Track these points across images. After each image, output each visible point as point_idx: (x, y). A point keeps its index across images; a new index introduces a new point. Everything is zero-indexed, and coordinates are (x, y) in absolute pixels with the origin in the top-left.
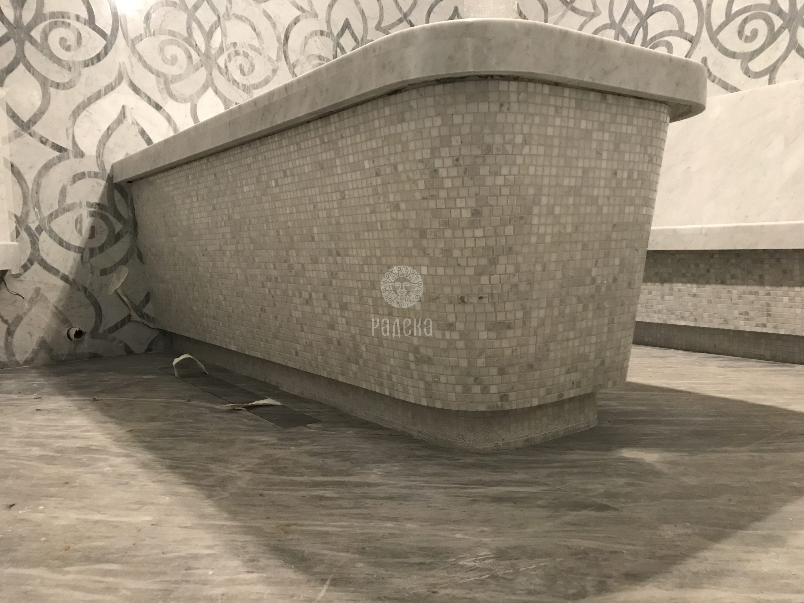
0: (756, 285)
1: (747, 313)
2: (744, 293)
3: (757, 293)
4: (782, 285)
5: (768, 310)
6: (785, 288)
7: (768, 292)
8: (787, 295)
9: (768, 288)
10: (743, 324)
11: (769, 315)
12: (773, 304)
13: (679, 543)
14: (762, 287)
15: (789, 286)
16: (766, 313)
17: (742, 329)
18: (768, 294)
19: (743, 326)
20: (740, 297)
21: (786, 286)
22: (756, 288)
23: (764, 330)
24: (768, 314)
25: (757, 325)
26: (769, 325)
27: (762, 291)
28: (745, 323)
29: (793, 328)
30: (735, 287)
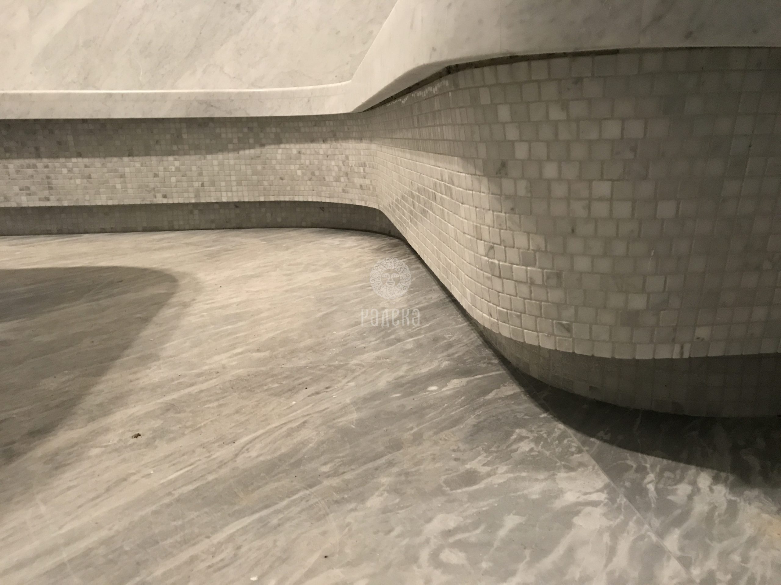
0: (33, 158)
1: (28, 188)
2: (22, 166)
3: (35, 166)
4: (58, 157)
5: (49, 183)
6: (62, 160)
7: (46, 164)
8: (65, 167)
9: (45, 160)
10: (25, 200)
11: (51, 188)
12: (52, 176)
13: (67, 389)
14: (39, 160)
15: (66, 157)
16: (47, 186)
17: (24, 205)
18: (47, 167)
19: (25, 201)
20: (18, 172)
21: (62, 157)
22: (33, 161)
23: (48, 204)
24: (49, 187)
25: (40, 200)
26: (52, 198)
27: (40, 164)
28: (27, 198)
29: (75, 199)
30: (10, 161)
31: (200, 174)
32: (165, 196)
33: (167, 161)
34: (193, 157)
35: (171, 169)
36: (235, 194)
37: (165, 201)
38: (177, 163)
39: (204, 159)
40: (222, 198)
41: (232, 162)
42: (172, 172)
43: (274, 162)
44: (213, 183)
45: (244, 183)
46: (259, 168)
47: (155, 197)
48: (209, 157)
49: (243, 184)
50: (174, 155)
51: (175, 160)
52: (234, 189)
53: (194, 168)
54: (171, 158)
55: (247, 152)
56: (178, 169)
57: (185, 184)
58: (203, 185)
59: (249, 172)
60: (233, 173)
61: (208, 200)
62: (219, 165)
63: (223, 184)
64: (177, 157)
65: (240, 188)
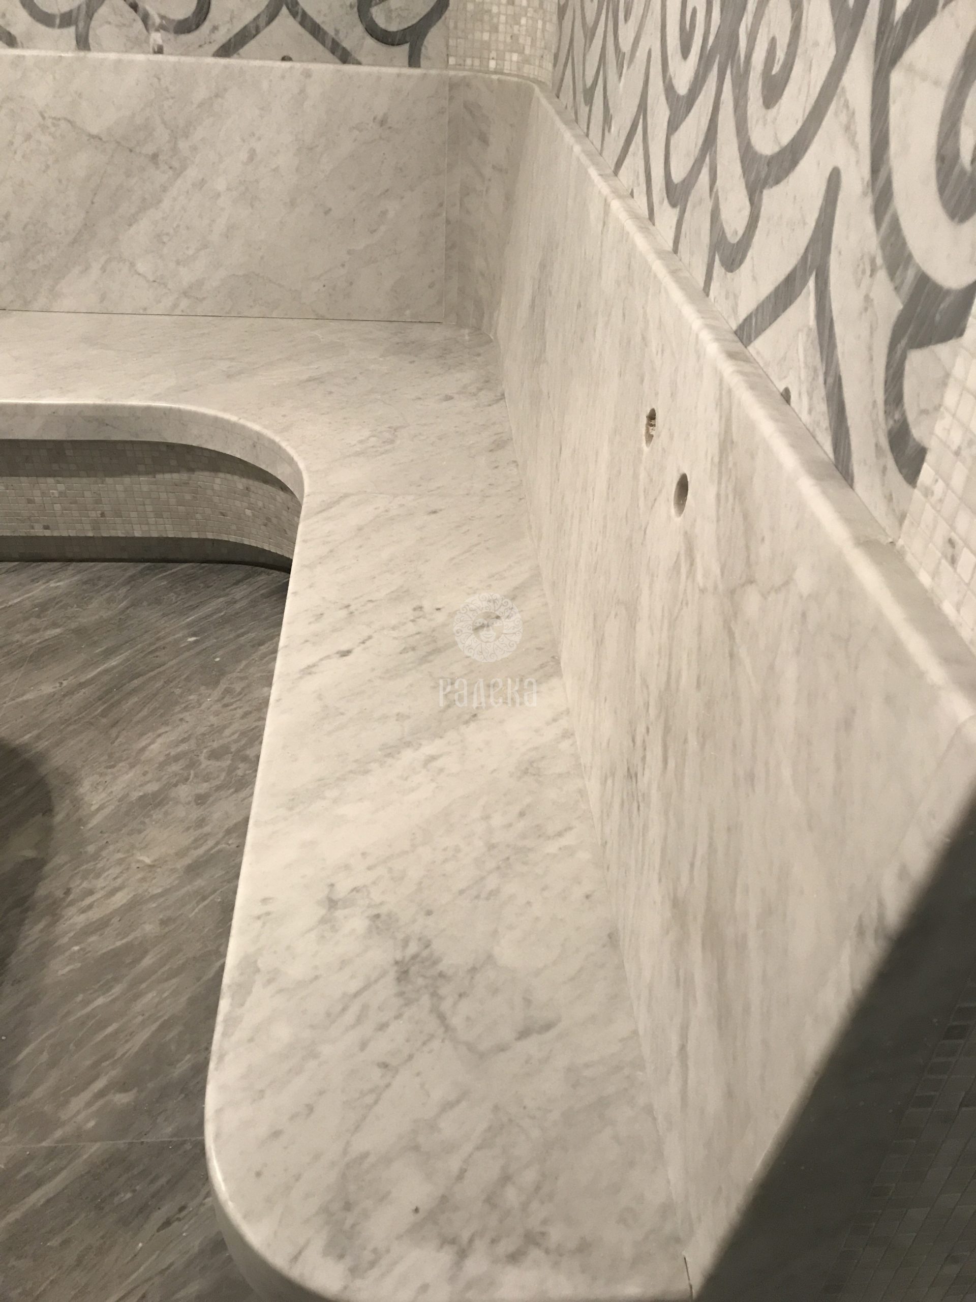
31: (98, 501)
32: (46, 528)
33: (46, 483)
34: (85, 480)
35: (53, 494)
36: (153, 528)
37: (48, 533)
38: (61, 487)
39: (103, 483)
40: (133, 533)
41: (145, 488)
42: (55, 497)
43: (209, 492)
44: (118, 513)
45: (165, 515)
46: (188, 497)
47: (33, 528)
48: (109, 480)
49: (164, 517)
50: (55, 476)
51: (59, 482)
52: (152, 520)
53: (87, 494)
54: (51, 480)
55: (168, 476)
56: (61, 494)
57: (75, 513)
58: (103, 515)
59: (173, 501)
60: (148, 501)
61: (113, 533)
62: (125, 491)
63: (134, 514)
64: (60, 479)
65: (160, 520)
